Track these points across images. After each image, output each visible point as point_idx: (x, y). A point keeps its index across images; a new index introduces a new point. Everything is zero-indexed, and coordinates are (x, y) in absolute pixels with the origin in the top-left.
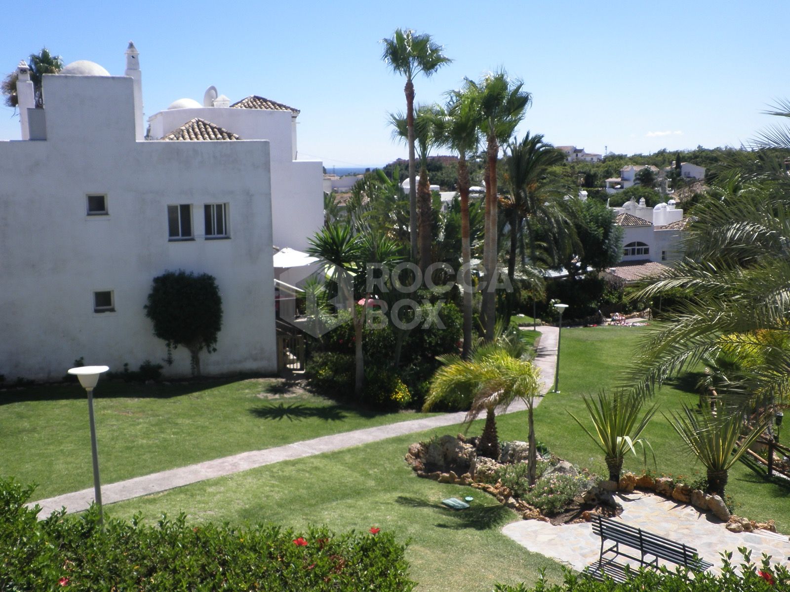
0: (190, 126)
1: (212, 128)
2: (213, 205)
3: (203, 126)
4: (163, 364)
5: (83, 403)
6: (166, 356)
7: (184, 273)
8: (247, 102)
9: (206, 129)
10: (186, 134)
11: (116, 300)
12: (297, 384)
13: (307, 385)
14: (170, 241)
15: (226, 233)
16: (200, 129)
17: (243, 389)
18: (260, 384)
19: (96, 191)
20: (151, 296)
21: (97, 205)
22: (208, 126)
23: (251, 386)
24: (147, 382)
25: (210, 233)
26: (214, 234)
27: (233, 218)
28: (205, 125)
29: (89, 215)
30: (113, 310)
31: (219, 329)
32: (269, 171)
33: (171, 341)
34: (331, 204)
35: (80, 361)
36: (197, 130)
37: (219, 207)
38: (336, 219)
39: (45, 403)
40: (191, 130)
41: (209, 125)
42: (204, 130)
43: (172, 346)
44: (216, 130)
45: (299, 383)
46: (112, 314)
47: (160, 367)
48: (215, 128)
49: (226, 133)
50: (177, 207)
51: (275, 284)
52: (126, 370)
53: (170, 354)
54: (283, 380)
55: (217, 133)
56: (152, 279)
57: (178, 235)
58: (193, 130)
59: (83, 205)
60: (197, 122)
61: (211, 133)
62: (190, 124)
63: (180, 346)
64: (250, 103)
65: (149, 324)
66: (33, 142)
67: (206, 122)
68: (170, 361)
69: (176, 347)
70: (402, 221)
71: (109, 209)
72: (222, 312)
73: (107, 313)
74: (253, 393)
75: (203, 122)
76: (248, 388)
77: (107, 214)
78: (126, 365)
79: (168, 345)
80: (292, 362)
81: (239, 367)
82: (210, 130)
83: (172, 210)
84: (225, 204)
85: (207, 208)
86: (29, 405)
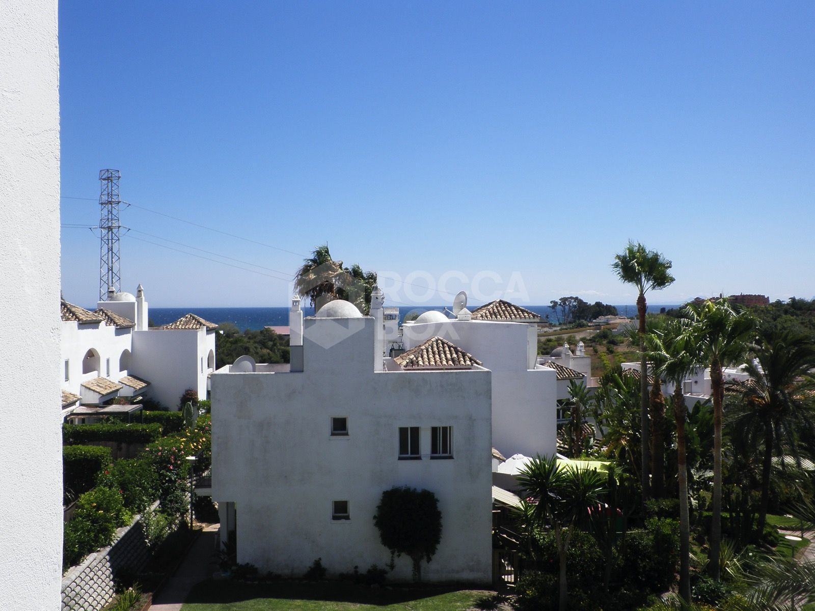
0: (429, 345)
1: (449, 347)
2: (440, 428)
3: (441, 345)
4: (388, 569)
5: (313, 605)
6: (389, 562)
7: (409, 489)
8: (493, 308)
9: (444, 348)
10: (426, 353)
11: (351, 509)
12: (506, 600)
13: (515, 602)
14: (400, 459)
15: (450, 453)
16: (438, 348)
17: (456, 601)
18: (472, 597)
19: (340, 415)
20: (379, 507)
21: (339, 426)
22: (445, 345)
23: (463, 598)
24: (372, 586)
25: (436, 453)
26: (440, 453)
27: (457, 440)
28: (443, 343)
29: (333, 434)
30: (347, 518)
31: (438, 542)
32: (490, 398)
33: (396, 549)
34: (581, 393)
35: (318, 561)
36: (435, 349)
37: (445, 429)
38: (586, 408)
39: (284, 601)
40: (430, 350)
41: (447, 344)
42: (442, 349)
43: (396, 553)
44: (452, 349)
45: (509, 599)
46: (347, 521)
47: (385, 572)
48: (452, 347)
49: (461, 352)
50: (408, 428)
51: (493, 500)
52: (356, 572)
53: (393, 560)
54: (495, 593)
55: (453, 352)
56: (382, 492)
57: (408, 454)
58: (432, 349)
59: (328, 427)
60: (437, 341)
61: (448, 352)
62: (430, 343)
63: (403, 554)
64: (495, 308)
65: (376, 532)
66: (292, 374)
67: (445, 340)
68: (392, 566)
69: (399, 556)
70: (635, 427)
71: (349, 429)
72: (442, 526)
73: (343, 521)
74: (464, 607)
75: (441, 341)
76: (461, 601)
77: (347, 434)
78: (356, 567)
79: (393, 553)
80: (509, 573)
81: (457, 576)
82: (447, 349)
83: (403, 431)
84: (450, 427)
85: (434, 430)
86: (271, 602)
